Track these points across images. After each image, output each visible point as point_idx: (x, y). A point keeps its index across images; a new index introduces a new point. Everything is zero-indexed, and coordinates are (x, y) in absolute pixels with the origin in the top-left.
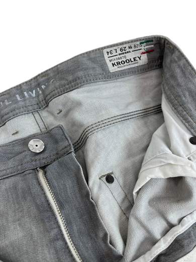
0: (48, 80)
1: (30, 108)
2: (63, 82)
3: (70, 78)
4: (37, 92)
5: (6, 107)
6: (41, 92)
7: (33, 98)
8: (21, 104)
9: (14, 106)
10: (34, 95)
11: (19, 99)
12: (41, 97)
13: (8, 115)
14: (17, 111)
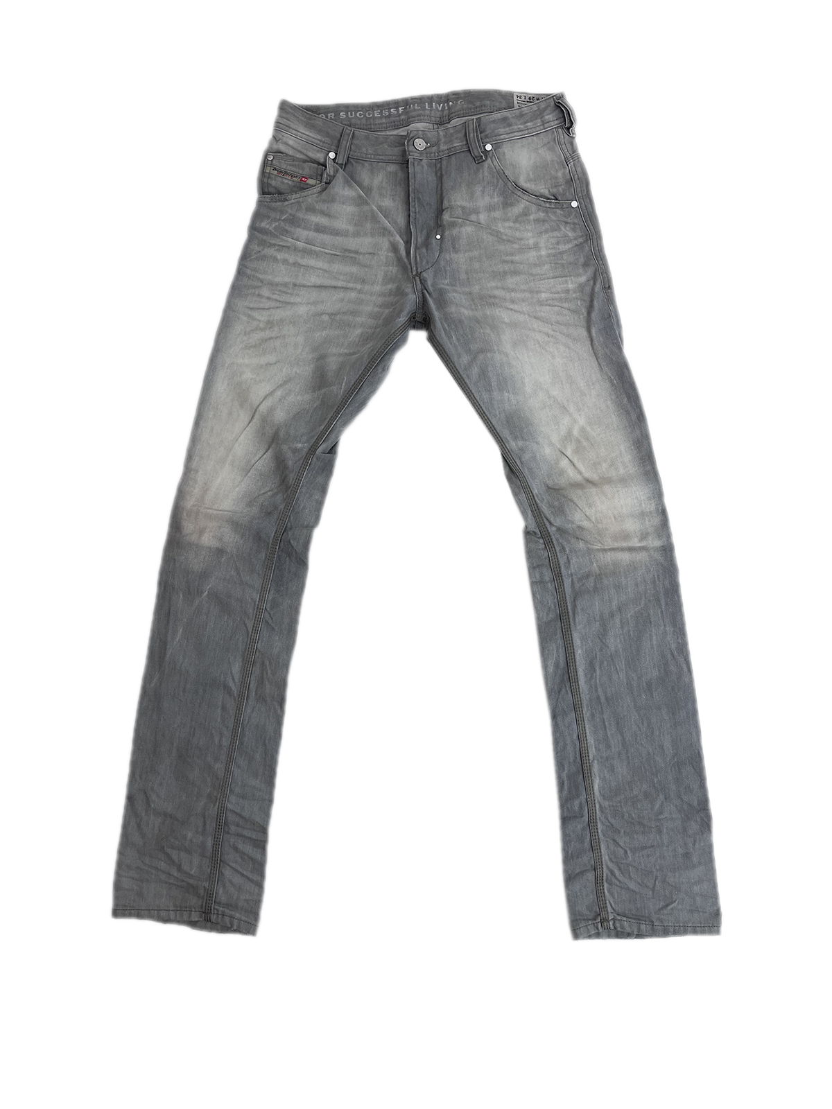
0: (458, 99)
1: (433, 119)
2: (471, 106)
3: (478, 104)
4: (443, 107)
5: (415, 110)
6: (447, 108)
7: (439, 111)
8: (428, 112)
9: (421, 112)
10: (440, 109)
11: (427, 107)
12: (446, 112)
13: (413, 119)
14: (422, 118)
